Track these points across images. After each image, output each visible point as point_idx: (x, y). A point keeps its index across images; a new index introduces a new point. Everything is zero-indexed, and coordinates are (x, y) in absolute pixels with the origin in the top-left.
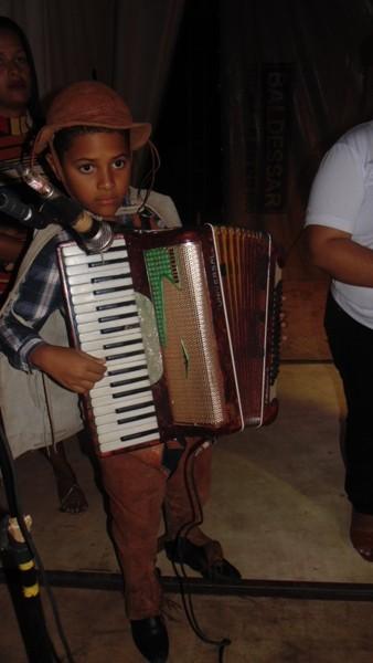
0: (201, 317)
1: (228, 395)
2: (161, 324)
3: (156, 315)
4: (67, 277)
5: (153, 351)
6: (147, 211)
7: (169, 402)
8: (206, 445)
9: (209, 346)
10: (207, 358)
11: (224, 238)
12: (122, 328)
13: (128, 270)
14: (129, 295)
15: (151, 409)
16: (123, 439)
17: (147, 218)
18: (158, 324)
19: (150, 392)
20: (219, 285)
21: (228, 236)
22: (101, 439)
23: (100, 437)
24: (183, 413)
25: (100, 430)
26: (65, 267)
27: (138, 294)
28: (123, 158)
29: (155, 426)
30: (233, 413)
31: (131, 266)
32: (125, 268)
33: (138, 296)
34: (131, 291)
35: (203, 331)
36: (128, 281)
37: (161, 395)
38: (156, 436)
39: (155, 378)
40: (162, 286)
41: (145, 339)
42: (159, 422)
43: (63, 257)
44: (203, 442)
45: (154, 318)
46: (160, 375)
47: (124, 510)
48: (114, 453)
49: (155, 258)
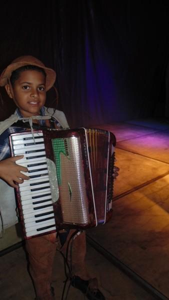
0: (78, 172)
1: (90, 210)
2: (59, 174)
3: (56, 170)
4: (13, 150)
5: (55, 187)
6: (52, 119)
7: (61, 212)
8: (79, 233)
9: (82, 186)
10: (81, 192)
11: (90, 134)
12: (40, 176)
13: (43, 148)
14: (44, 160)
15: (52, 215)
16: (38, 230)
17: (53, 122)
18: (57, 174)
19: (52, 207)
20: (87, 157)
21: (92, 133)
22: (27, 230)
23: (26, 230)
24: (68, 218)
25: (26, 226)
26: (13, 145)
27: (48, 159)
28: (42, 86)
29: (54, 223)
30: (92, 218)
31: (45, 146)
32: (42, 147)
33: (48, 161)
34: (45, 158)
35: (79, 179)
36: (44, 153)
37: (58, 209)
38: (54, 228)
39: (55, 201)
40: (61, 157)
41: (50, 181)
42: (56, 222)
43: (12, 141)
44: (77, 232)
45: (56, 172)
46: (57, 199)
47: (36, 261)
48: (33, 237)
49: (57, 143)
